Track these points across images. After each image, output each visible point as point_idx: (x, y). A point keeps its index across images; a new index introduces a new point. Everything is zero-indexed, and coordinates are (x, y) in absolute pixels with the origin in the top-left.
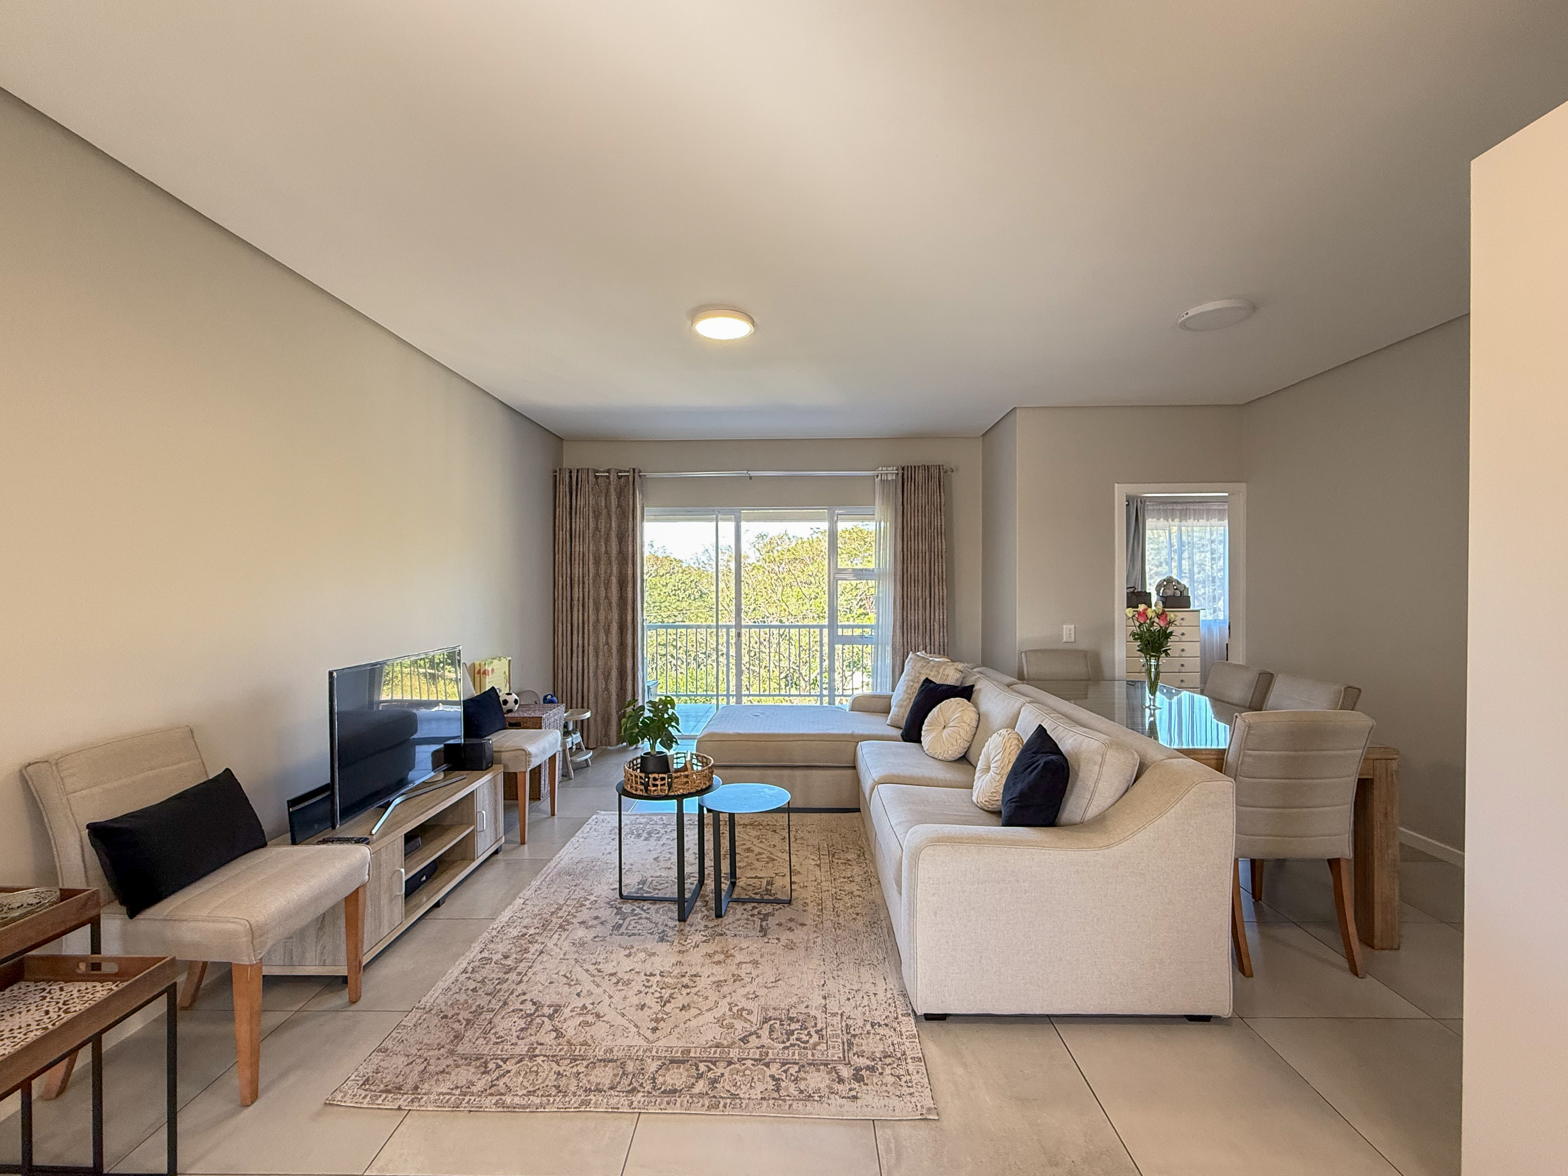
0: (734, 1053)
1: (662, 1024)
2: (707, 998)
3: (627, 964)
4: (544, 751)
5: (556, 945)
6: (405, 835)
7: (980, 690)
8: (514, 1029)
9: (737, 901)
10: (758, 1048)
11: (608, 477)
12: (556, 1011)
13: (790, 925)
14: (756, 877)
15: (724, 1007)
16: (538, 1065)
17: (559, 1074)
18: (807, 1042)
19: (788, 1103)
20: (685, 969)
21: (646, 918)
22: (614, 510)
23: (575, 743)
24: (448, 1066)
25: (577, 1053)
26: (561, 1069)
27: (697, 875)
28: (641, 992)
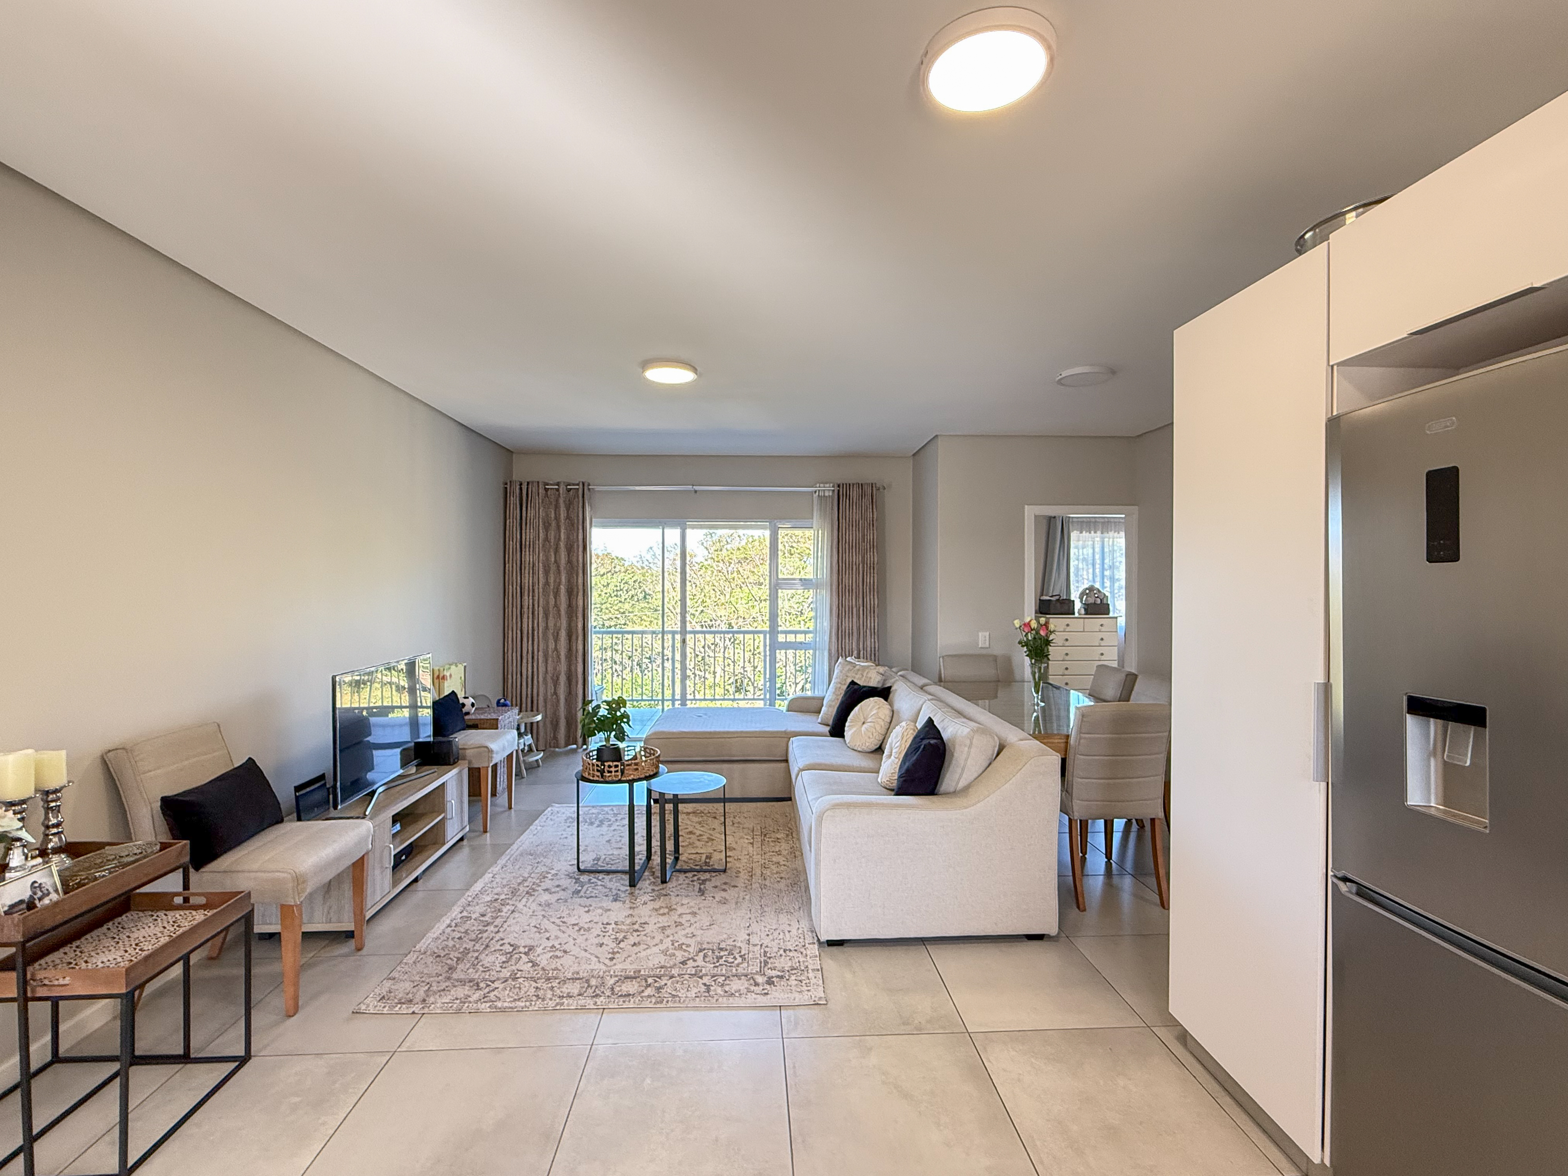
0: (675, 972)
1: (617, 955)
2: (654, 938)
3: (586, 918)
4: (504, 749)
5: (525, 906)
6: (393, 816)
7: (896, 690)
8: (497, 962)
9: (680, 871)
10: (694, 967)
11: (558, 490)
12: (530, 950)
13: (724, 887)
14: (697, 853)
15: (667, 943)
16: (520, 983)
17: (537, 988)
18: (733, 962)
19: (715, 998)
20: (635, 919)
21: (601, 885)
22: (563, 521)
23: (527, 744)
24: (447, 987)
25: (550, 975)
26: (539, 985)
27: (645, 853)
28: (599, 936)
